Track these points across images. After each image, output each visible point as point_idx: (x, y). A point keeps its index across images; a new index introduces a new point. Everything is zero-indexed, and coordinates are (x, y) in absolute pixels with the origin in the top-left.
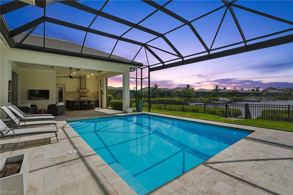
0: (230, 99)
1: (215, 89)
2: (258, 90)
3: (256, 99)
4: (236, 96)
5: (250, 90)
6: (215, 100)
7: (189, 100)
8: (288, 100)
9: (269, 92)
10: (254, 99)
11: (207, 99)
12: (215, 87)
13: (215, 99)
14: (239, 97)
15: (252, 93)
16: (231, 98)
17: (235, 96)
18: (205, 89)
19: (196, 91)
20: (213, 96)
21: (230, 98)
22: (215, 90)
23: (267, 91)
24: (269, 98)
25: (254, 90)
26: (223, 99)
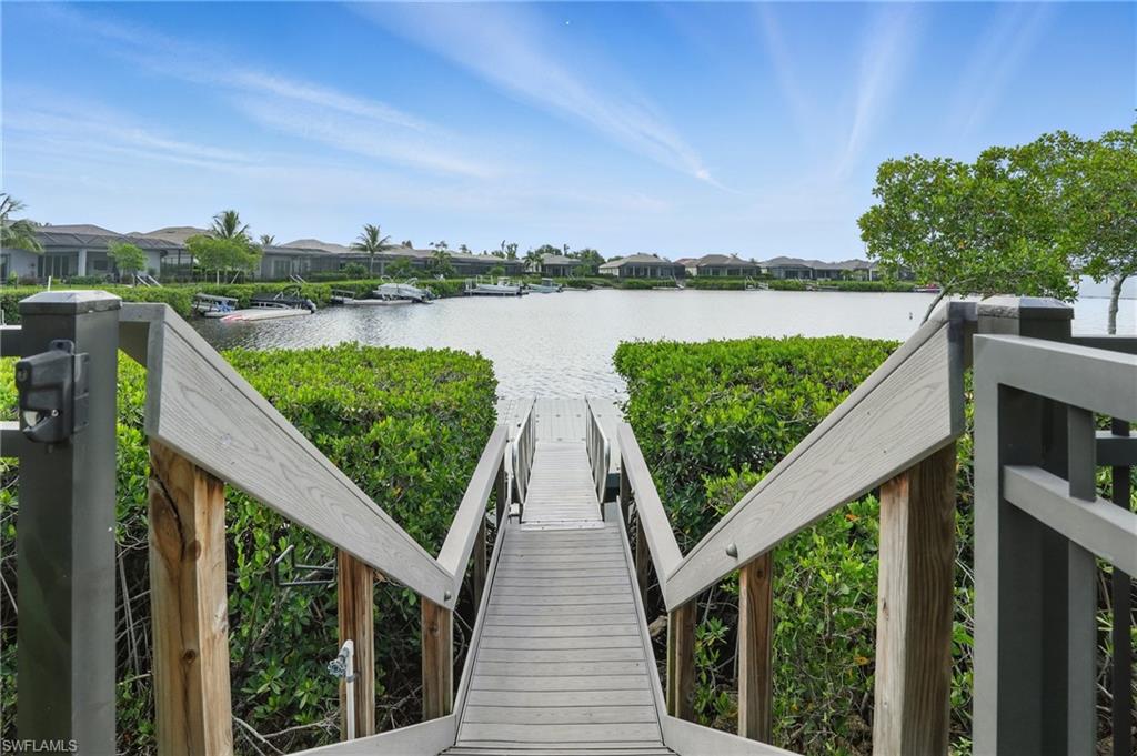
0: (425, 285)
1: (364, 243)
2: (512, 255)
3: (511, 285)
4: (445, 277)
5: (489, 253)
6: (362, 294)
7: (223, 293)
8: (591, 288)
9: (545, 263)
10: (507, 288)
11: (325, 286)
12: (365, 233)
13: (363, 289)
14: (457, 277)
15: (498, 264)
16: (425, 281)
17: (442, 276)
18: (323, 244)
19: (280, 248)
20: (357, 274)
21: (422, 281)
22: (364, 249)
23: (542, 256)
24: (547, 284)
25: (501, 253)
26: (395, 285)
